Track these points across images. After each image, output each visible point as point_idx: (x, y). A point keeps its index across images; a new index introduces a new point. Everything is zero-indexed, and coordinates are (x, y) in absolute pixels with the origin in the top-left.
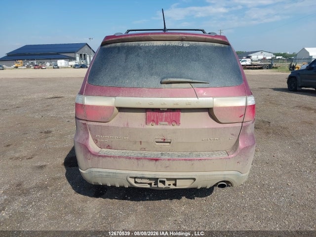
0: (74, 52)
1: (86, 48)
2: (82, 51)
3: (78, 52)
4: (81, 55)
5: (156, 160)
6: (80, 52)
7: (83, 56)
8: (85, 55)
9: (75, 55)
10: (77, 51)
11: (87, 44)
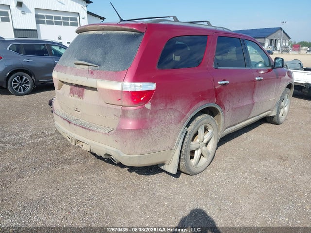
0: (264, 38)
1: (280, 33)
2: (273, 37)
3: (268, 38)
4: (271, 40)
5: (70, 123)
6: (271, 37)
7: (273, 42)
8: (276, 40)
9: (265, 41)
10: (268, 36)
11: (281, 29)
